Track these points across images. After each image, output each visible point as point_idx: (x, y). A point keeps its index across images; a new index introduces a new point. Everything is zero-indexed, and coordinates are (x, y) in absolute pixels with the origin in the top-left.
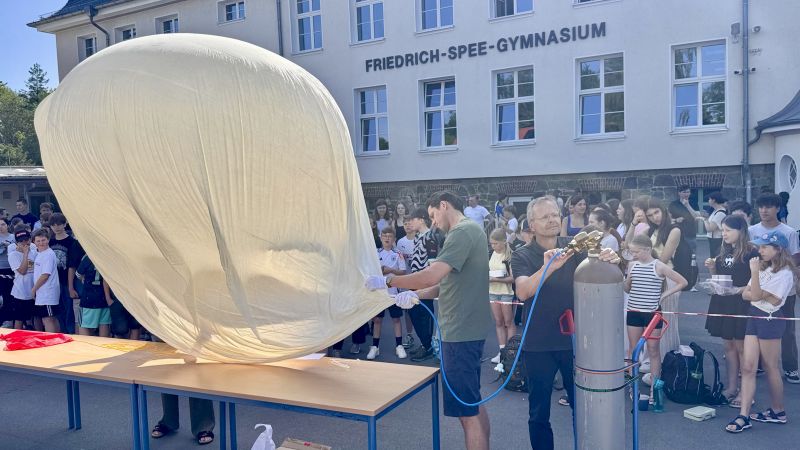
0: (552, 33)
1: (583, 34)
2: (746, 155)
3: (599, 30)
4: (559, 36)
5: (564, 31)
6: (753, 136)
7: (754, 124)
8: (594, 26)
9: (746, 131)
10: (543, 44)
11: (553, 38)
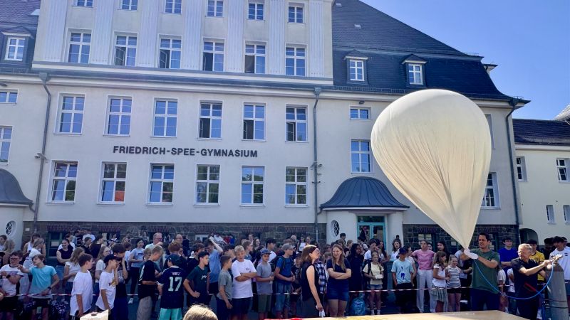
0: (231, 151)
1: (246, 154)
2: (316, 219)
3: (254, 154)
4: (234, 153)
5: (237, 151)
6: (319, 211)
7: (319, 205)
8: (252, 152)
9: (316, 208)
10: (226, 155)
11: (231, 153)
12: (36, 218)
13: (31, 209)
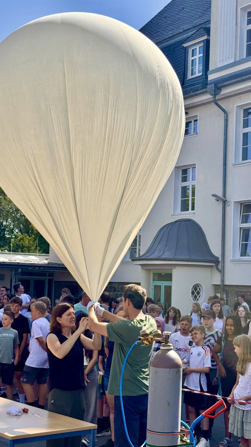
12: (223, 281)
13: (218, 269)
